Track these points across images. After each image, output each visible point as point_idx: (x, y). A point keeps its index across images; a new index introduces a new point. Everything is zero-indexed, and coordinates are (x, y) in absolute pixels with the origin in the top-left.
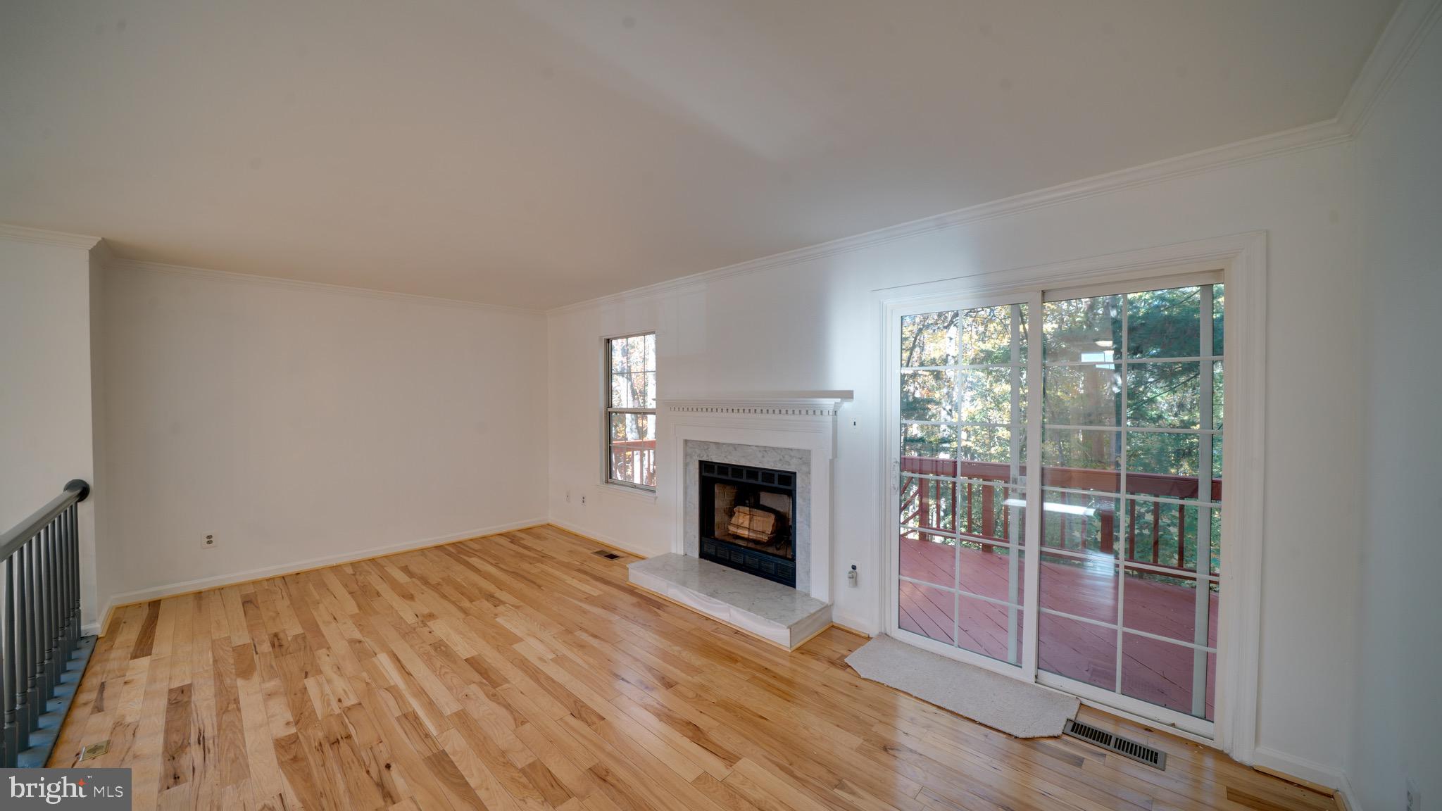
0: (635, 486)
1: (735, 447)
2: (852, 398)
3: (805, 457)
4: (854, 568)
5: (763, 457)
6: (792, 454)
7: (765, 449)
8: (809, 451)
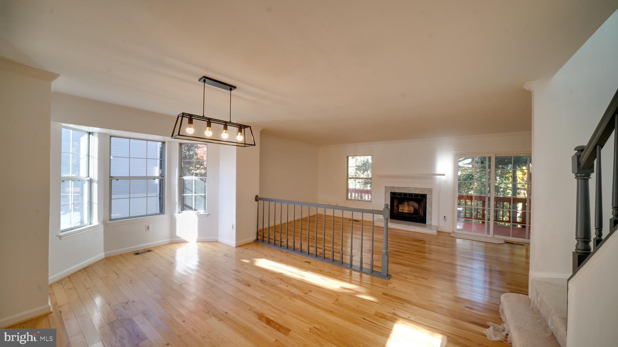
0: (365, 201)
1: (405, 188)
2: (445, 176)
3: (431, 190)
4: (445, 217)
5: (415, 190)
6: (426, 189)
7: (416, 188)
8: (432, 189)
